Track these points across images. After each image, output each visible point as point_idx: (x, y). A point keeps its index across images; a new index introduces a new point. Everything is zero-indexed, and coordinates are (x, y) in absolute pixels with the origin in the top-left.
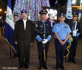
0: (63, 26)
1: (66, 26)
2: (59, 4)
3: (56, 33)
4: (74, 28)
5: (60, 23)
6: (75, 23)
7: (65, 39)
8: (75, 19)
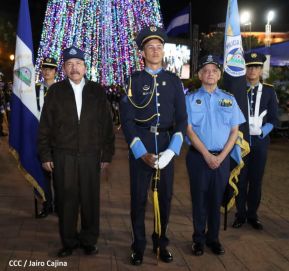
0: (213, 99)
1: (227, 101)
2: (197, 26)
3: (190, 126)
4: (253, 106)
5: (203, 92)
6: (257, 88)
7: (222, 146)
8: (254, 77)
